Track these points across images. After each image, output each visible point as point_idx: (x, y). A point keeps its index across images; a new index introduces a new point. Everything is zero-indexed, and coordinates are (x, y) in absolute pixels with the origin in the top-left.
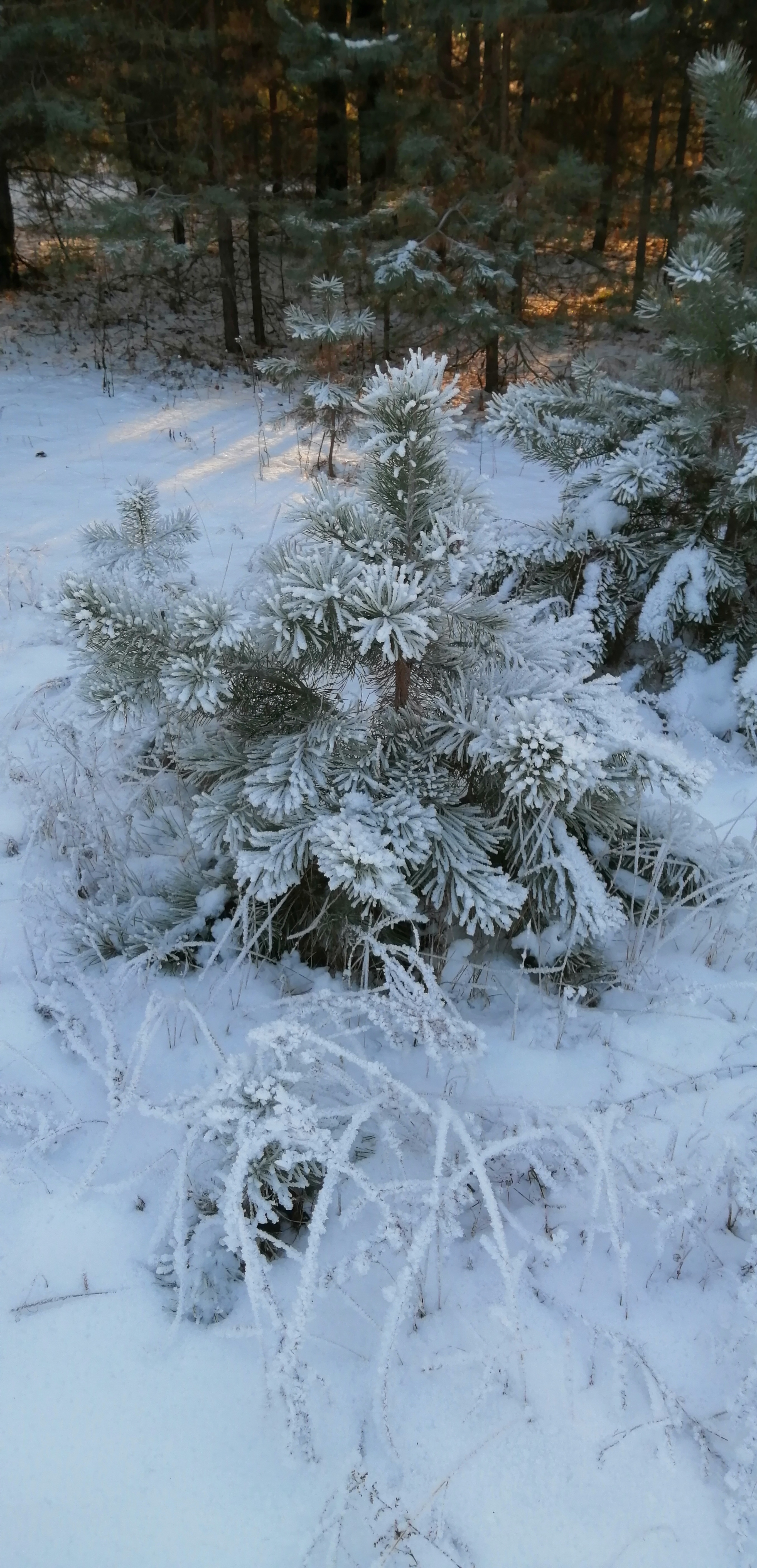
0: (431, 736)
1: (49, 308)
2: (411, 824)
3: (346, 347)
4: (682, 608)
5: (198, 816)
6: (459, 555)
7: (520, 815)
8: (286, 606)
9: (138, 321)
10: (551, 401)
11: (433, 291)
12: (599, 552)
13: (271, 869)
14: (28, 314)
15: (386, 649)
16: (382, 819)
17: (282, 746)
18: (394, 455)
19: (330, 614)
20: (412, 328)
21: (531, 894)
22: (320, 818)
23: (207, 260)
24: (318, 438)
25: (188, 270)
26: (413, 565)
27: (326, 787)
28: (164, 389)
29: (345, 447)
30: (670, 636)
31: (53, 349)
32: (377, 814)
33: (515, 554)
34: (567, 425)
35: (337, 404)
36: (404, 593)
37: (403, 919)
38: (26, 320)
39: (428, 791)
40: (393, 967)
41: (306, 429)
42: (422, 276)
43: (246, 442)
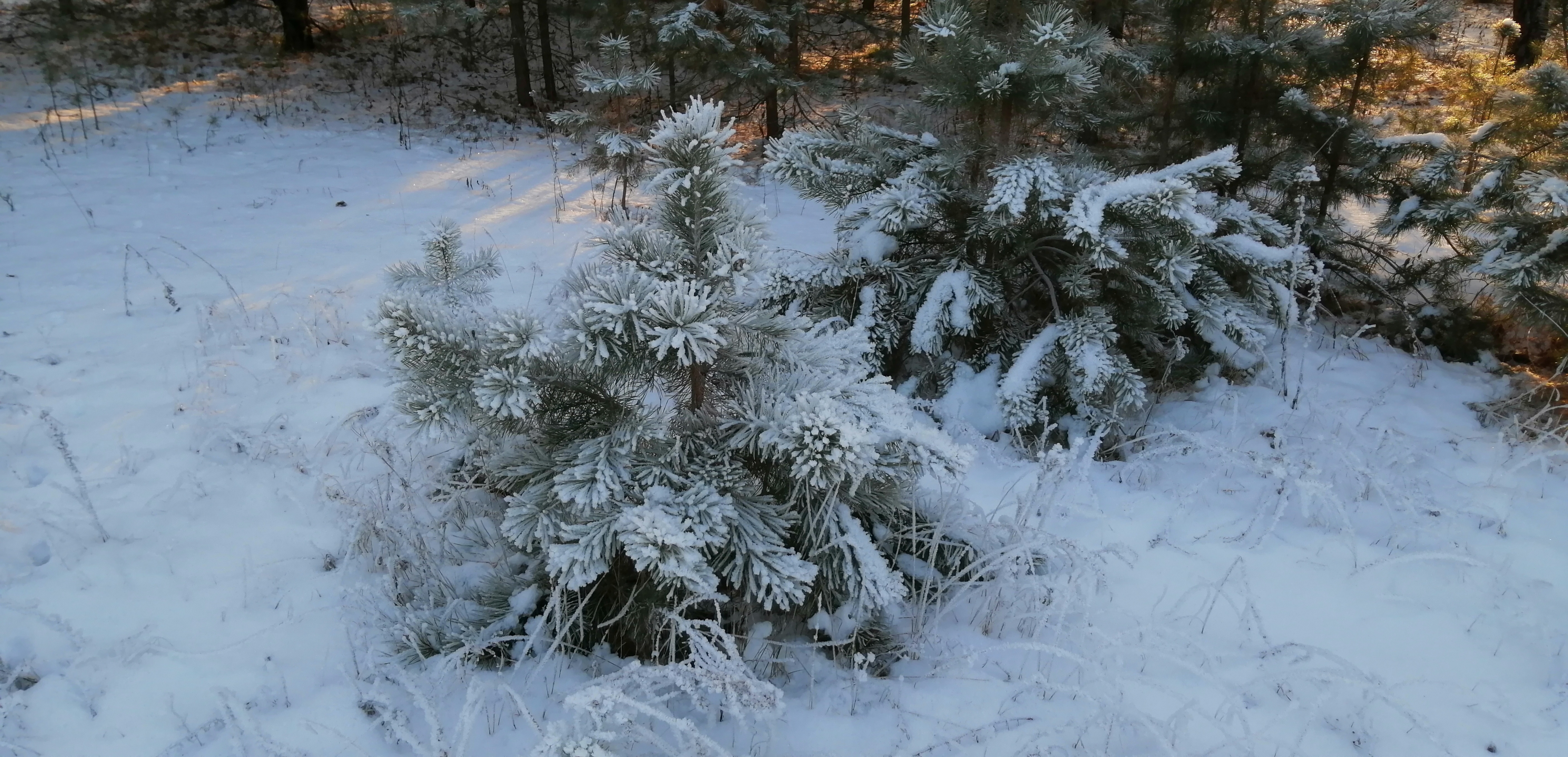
0: (725, 434)
1: (343, 68)
2: (710, 511)
3: (635, 101)
4: (949, 323)
5: (510, 515)
6: (742, 272)
7: (808, 501)
8: (588, 320)
9: (431, 79)
10: (823, 144)
11: (713, 48)
12: (873, 277)
13: (581, 559)
14: (323, 74)
15: (681, 354)
16: (683, 508)
17: (588, 448)
18: (681, 188)
19: (629, 326)
20: (696, 83)
21: (821, 571)
22: (625, 509)
23: (497, 22)
24: (611, 184)
25: (480, 31)
26: (703, 281)
27: (630, 482)
28: (460, 142)
29: (637, 192)
30: (939, 349)
31: (349, 106)
32: (678, 504)
33: (796, 279)
34: (838, 165)
35: (628, 151)
36: (694, 305)
37: (705, 598)
38: (321, 79)
39: (724, 482)
40: (697, 639)
41: (600, 175)
42: (703, 35)
43: (541, 188)
